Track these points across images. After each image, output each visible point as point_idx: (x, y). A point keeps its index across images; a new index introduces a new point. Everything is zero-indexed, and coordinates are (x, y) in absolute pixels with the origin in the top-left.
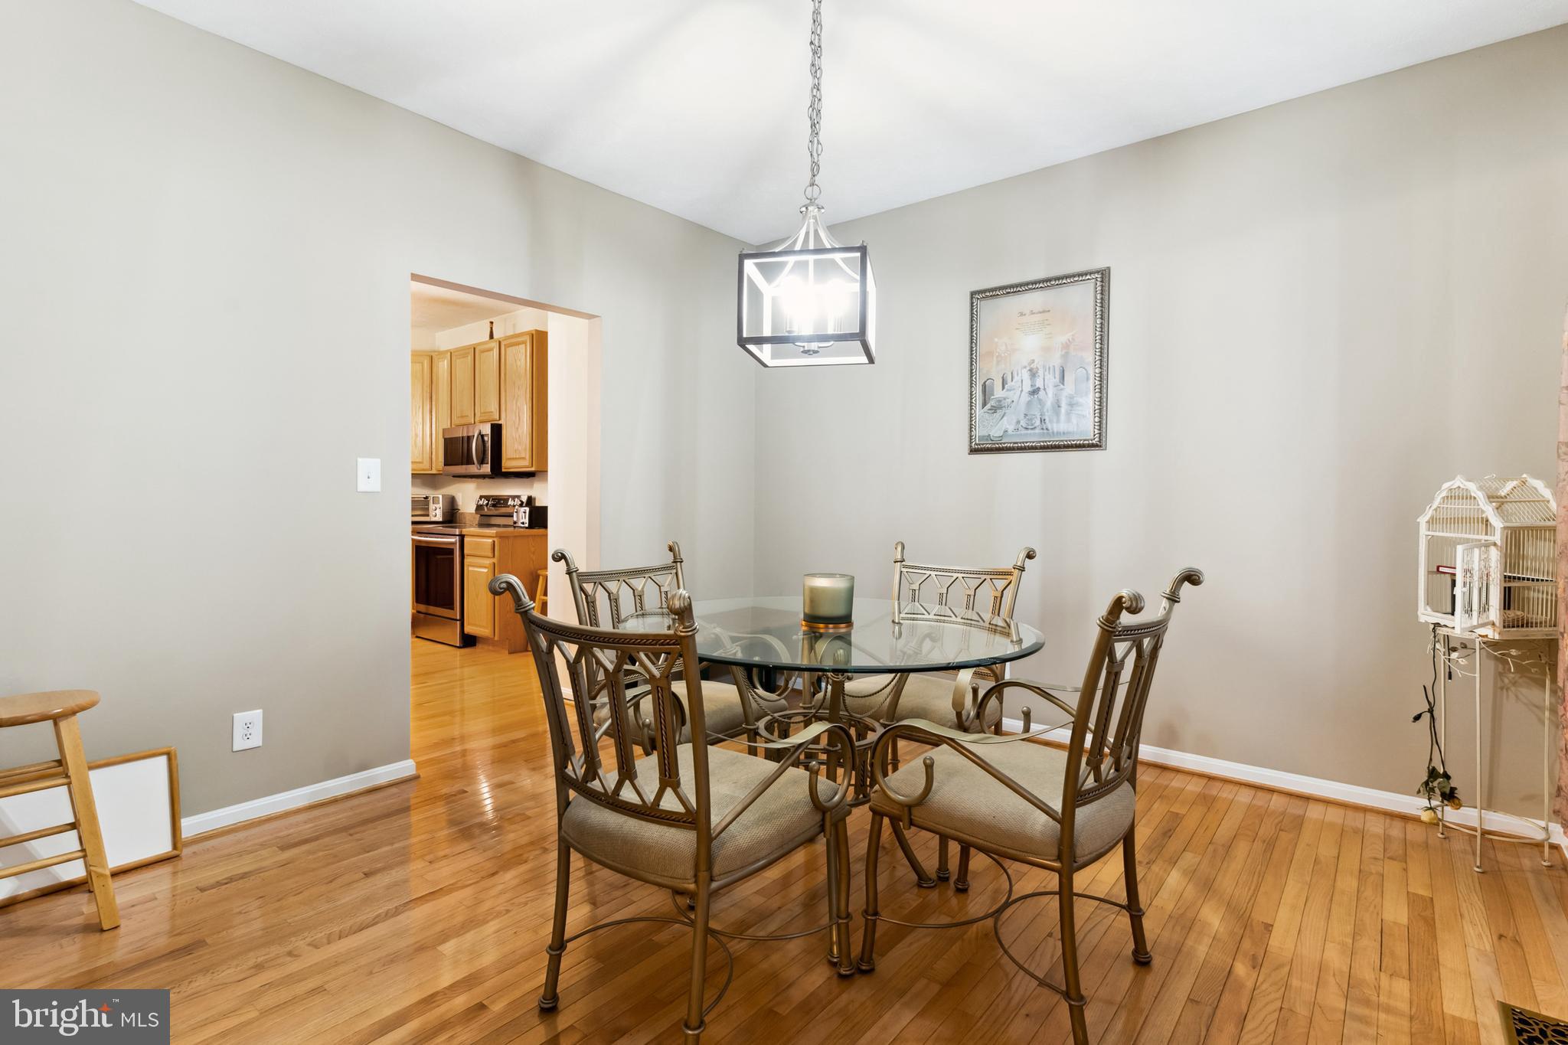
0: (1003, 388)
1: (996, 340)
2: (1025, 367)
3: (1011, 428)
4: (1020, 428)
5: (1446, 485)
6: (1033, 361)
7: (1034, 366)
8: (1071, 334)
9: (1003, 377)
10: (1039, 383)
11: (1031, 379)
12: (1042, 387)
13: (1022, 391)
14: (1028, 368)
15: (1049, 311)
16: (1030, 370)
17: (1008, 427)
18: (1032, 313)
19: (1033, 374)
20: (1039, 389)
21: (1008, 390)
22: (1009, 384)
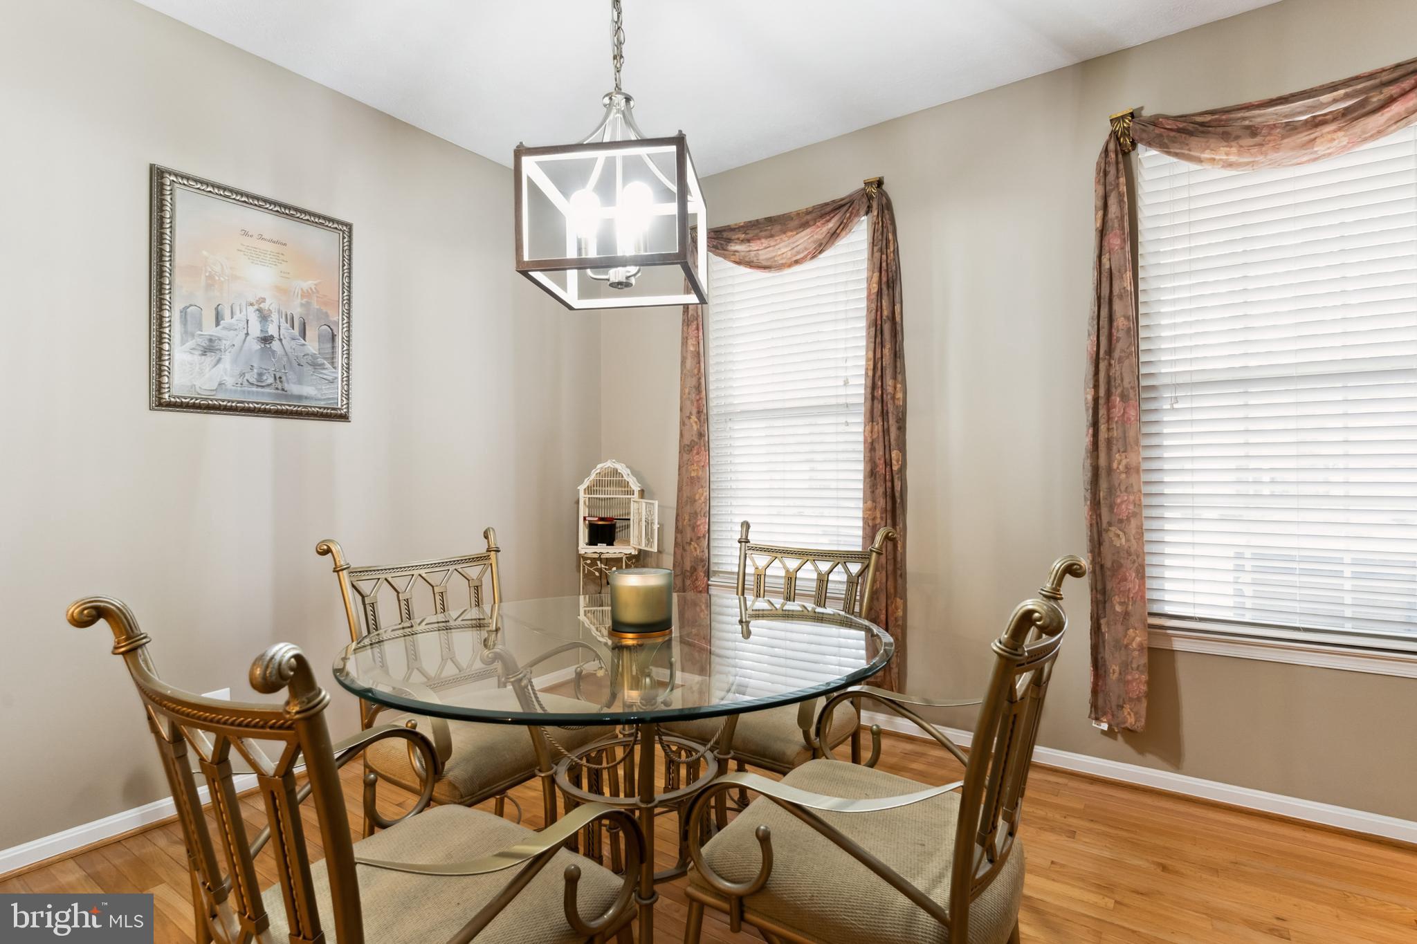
0: (217, 324)
1: (205, 253)
2: (252, 304)
3: (229, 381)
4: (245, 383)
5: (599, 466)
6: (264, 300)
7: (265, 306)
8: (315, 282)
9: (217, 309)
10: (272, 330)
11: (260, 322)
12: (276, 335)
13: (247, 334)
14: (256, 307)
15: (285, 244)
16: (258, 310)
17: (225, 378)
18: (261, 238)
19: (264, 317)
20: (272, 338)
21: (225, 328)
22: (227, 320)
